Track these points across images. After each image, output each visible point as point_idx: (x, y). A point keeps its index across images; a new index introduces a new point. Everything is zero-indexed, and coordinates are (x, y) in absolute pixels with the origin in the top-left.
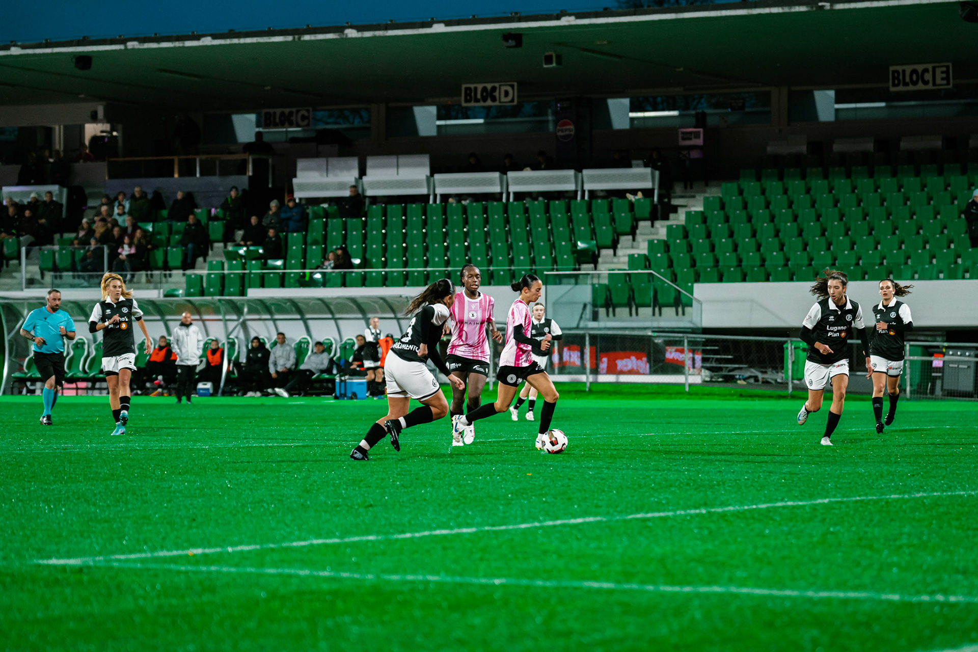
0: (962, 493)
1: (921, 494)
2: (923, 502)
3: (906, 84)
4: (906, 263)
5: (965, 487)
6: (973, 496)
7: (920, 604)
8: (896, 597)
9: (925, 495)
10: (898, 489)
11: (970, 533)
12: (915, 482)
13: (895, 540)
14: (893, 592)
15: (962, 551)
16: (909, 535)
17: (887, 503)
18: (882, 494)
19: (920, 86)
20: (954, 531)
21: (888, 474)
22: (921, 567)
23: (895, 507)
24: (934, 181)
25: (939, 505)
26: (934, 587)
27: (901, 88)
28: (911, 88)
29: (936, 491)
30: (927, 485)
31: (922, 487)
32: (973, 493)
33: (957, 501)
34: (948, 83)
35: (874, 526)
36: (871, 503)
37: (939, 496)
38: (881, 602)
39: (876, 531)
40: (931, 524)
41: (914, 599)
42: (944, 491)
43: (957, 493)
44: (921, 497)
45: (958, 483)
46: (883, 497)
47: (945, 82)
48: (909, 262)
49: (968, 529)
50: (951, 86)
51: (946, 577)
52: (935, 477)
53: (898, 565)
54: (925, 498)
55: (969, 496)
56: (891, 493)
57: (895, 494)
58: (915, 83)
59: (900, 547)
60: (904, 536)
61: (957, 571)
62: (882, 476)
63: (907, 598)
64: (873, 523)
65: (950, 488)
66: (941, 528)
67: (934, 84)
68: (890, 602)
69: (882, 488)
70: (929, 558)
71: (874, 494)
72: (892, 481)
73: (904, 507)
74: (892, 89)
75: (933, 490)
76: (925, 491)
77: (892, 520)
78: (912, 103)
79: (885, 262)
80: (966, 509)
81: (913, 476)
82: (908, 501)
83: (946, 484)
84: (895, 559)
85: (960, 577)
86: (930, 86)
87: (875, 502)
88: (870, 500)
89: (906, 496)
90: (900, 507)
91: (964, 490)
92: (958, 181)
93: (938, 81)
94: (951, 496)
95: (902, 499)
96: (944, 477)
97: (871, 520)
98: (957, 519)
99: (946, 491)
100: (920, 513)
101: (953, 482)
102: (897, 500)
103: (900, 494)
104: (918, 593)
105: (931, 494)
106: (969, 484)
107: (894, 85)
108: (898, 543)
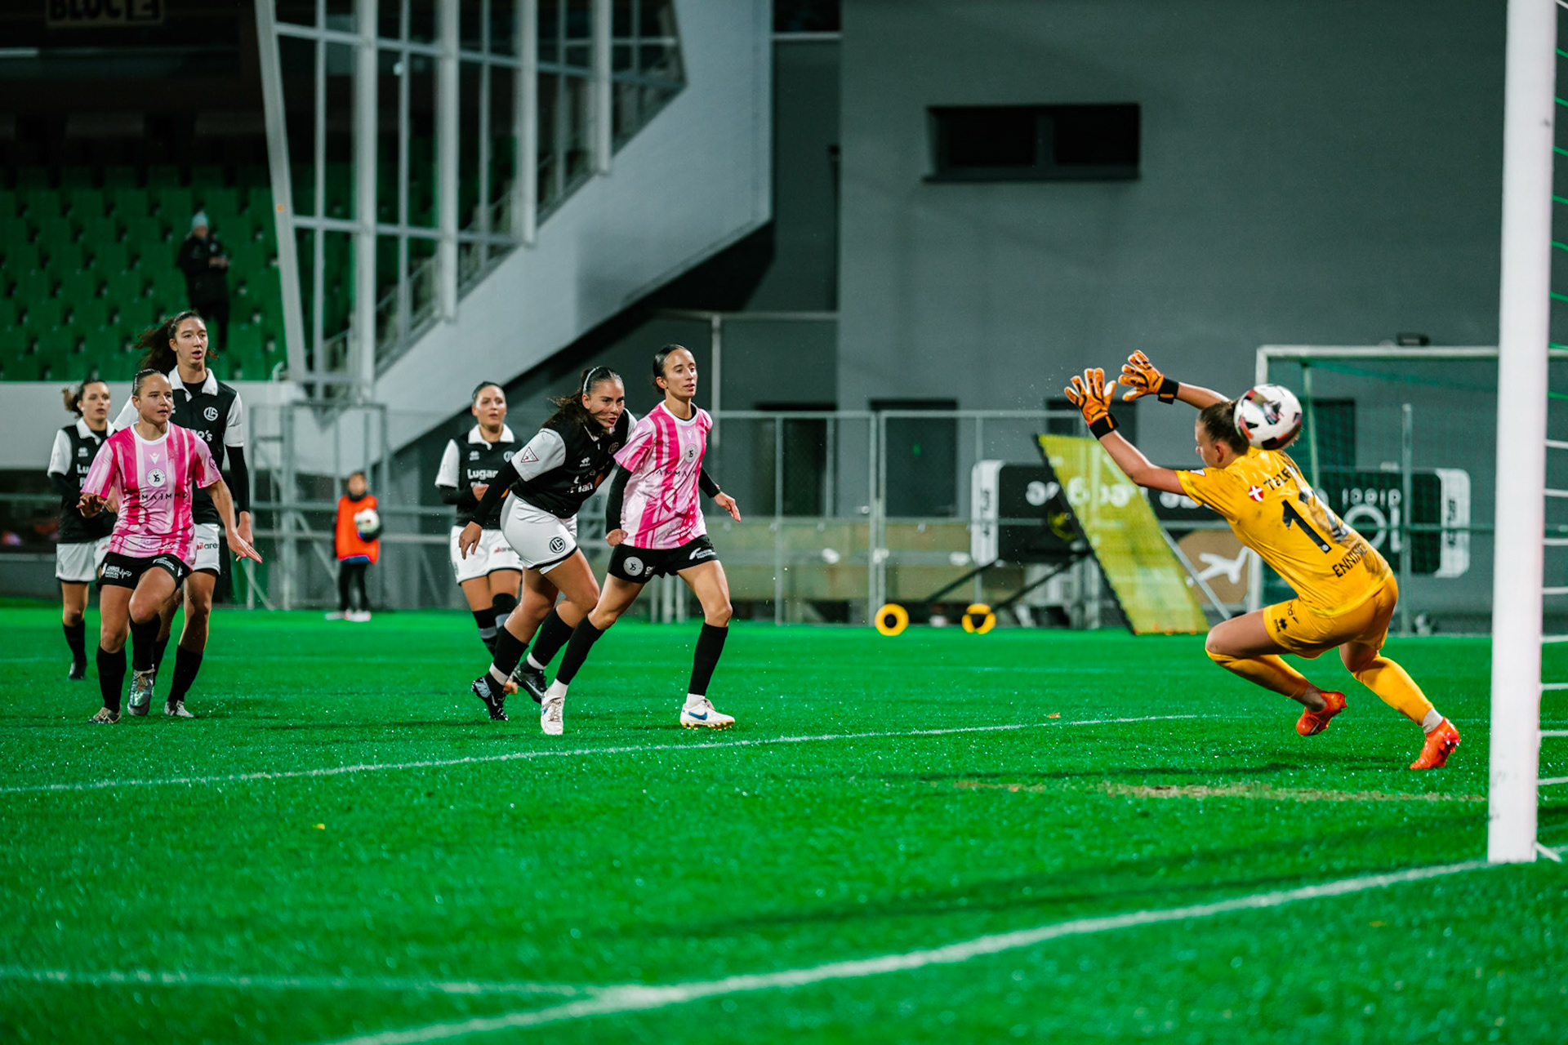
0: (183, 781)
1: (106, 783)
2: (109, 796)
3: (76, 15)
4: (76, 350)
5: (188, 769)
6: (203, 786)
7: (106, 988)
8: (61, 976)
9: (113, 784)
10: (63, 773)
11: (198, 855)
12: (93, 760)
13: (58, 870)
14: (56, 965)
15: (183, 888)
16: (85, 859)
17: (42, 799)
18: (34, 784)
19: (104, 20)
20: (170, 853)
21: (43, 746)
22: (108, 919)
23: (57, 806)
24: (130, 199)
25: (140, 804)
26: (133, 957)
27: (68, 22)
28: (86, 22)
29: (135, 777)
30: (116, 765)
31: (108, 770)
32: (204, 780)
33: (174, 795)
34: (156, 16)
35: (19, 842)
36: (13, 799)
37: (141, 787)
38: (34, 983)
39: (23, 853)
40: (125, 838)
41: (95, 980)
42: (148, 777)
43: (174, 781)
44: (105, 788)
45: (175, 761)
46: (36, 788)
47: (149, 13)
48: (83, 348)
49: (196, 847)
50: (160, 21)
51: (155, 938)
52: (132, 751)
53: (65, 917)
54: (114, 789)
55: (197, 786)
56: (50, 781)
57: (58, 783)
58: (94, 14)
59: (69, 881)
60: (75, 861)
61: (176, 926)
62: (32, 749)
63: (81, 977)
64: (17, 837)
65: (159, 771)
66: (144, 846)
67: (130, 16)
68: (49, 986)
69: (32, 771)
70: (123, 903)
71: (17, 783)
72: (51, 757)
73: (75, 806)
74: (53, 24)
75: (128, 776)
76: (113, 777)
77: (51, 831)
78: (89, 51)
79: (36, 348)
80: (191, 810)
81: (91, 748)
82: (80, 796)
83: (153, 764)
84: (59, 904)
85: (180, 937)
86: (121, 21)
87: (20, 798)
88: (9, 794)
89: (79, 787)
90: (67, 807)
91: (188, 774)
92: (173, 196)
93: (138, 11)
94: (164, 785)
95: (72, 791)
96: (148, 751)
97: (13, 832)
98: (175, 830)
99: (152, 777)
100: (104, 817)
101: (167, 759)
102: (61, 795)
103: (66, 782)
104: (103, 967)
105: (126, 783)
106: (195, 764)
107: (55, 17)
108: (64, 874)
